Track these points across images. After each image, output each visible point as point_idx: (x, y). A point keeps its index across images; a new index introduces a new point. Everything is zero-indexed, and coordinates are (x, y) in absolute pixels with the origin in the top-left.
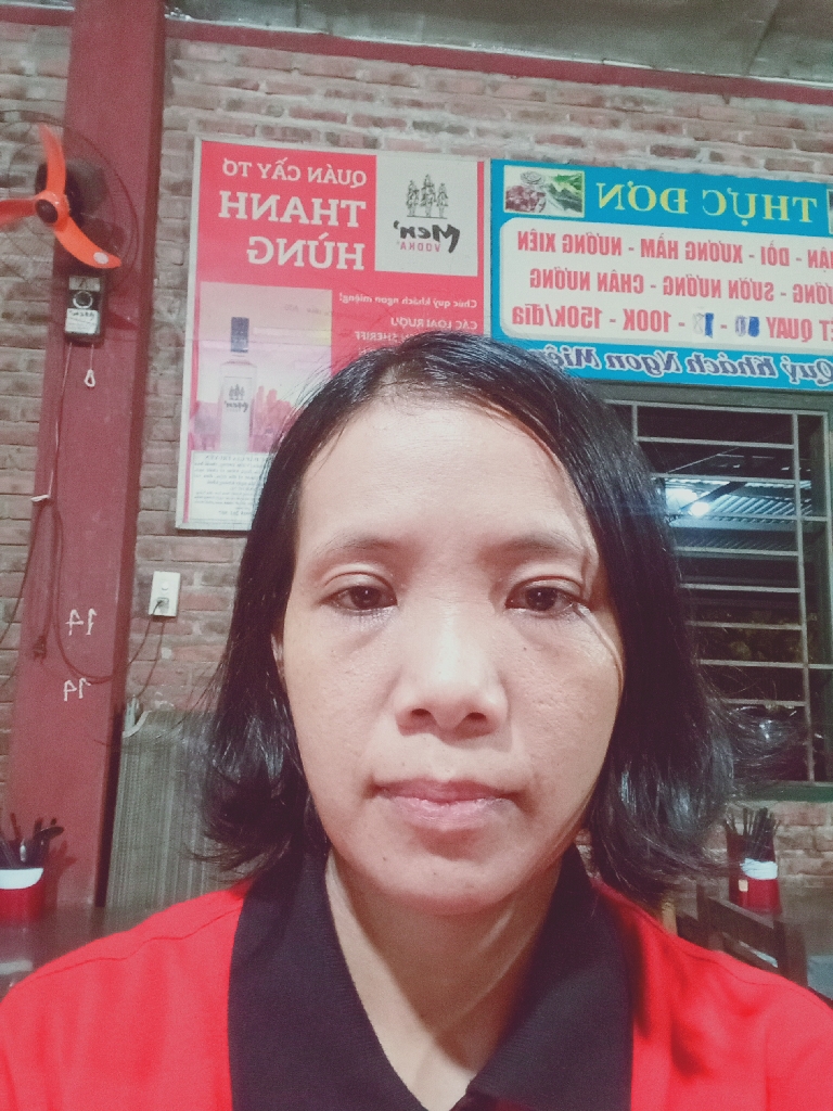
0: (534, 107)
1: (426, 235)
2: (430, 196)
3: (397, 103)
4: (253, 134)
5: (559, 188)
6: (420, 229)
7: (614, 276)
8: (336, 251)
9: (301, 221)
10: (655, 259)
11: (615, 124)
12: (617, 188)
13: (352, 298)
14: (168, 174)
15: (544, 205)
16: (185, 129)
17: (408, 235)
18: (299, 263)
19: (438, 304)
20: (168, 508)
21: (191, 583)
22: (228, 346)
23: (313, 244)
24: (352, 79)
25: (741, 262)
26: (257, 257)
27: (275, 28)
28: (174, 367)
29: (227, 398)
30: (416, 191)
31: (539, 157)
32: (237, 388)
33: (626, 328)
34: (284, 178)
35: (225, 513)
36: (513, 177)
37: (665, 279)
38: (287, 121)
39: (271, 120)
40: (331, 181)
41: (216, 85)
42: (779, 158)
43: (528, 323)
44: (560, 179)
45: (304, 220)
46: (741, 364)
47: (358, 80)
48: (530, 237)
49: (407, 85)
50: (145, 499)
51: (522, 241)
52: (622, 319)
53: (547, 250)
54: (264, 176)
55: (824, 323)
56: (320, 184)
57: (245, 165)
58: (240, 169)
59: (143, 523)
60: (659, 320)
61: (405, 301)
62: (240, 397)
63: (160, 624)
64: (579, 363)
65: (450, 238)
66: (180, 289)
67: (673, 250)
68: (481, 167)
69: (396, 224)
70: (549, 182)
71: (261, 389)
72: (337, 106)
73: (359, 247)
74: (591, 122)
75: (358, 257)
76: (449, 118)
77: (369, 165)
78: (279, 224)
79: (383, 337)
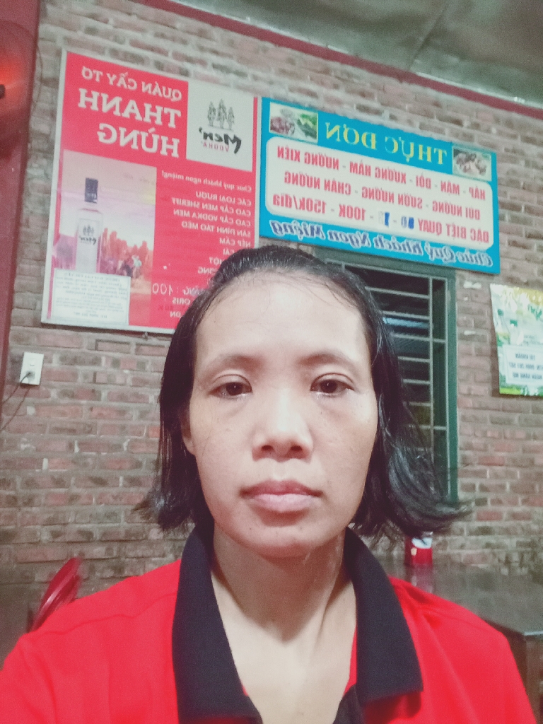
0: (288, 67)
1: (220, 140)
2: (224, 115)
3: (202, 49)
4: (102, 53)
5: (303, 123)
6: (216, 135)
7: (334, 183)
8: (160, 142)
9: (136, 118)
10: (358, 175)
11: (336, 87)
12: (337, 128)
13: (170, 175)
14: (44, 70)
15: (293, 132)
16: (54, 41)
17: (208, 138)
18: (135, 146)
19: (226, 186)
20: (36, 309)
21: (50, 362)
22: (83, 197)
23: (144, 135)
24: (174, 28)
25: (405, 182)
26: (105, 138)
28: (41, 208)
29: (81, 234)
30: (214, 110)
31: (291, 100)
32: (89, 227)
33: (340, 215)
34: (125, 86)
35: (78, 314)
36: (275, 111)
37: (363, 188)
38: (127, 47)
39: (116, 45)
40: (157, 94)
41: (78, 15)
42: (427, 123)
43: (282, 205)
44: (304, 116)
45: (138, 117)
46: (403, 245)
47: (177, 29)
48: (285, 151)
49: (210, 39)
50: (18, 300)
51: (280, 153)
52: (338, 210)
53: (295, 160)
54: (111, 83)
55: (448, 226)
56: (152, 96)
57: (99, 73)
58: (95, 76)
59: (15, 317)
60: (359, 213)
61: (205, 181)
62: (90, 234)
63: (26, 390)
64: (312, 234)
66: (48, 153)
67: (368, 171)
68: (256, 101)
69: (200, 130)
70: (297, 117)
71: (106, 230)
72: (162, 43)
73: (176, 141)
74: (322, 84)
75: (175, 148)
76: (236, 65)
77: (184, 87)
78: (121, 117)
79: (190, 204)
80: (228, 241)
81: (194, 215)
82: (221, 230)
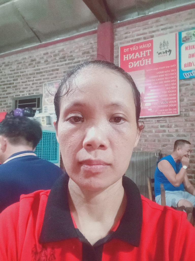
0: (189, 17)
1: (164, 53)
2: (165, 44)
3: (157, 26)
4: (130, 42)
6: (163, 52)
8: (145, 61)
9: (138, 57)
13: (149, 70)
14: (115, 55)
15: (191, 39)
16: (118, 45)
17: (160, 54)
18: (138, 66)
19: (166, 67)
23: (141, 61)
24: (148, 24)
26: (131, 66)
27: (135, 18)
30: (162, 44)
31: (191, 28)
34: (135, 49)
36: (184, 35)
38: (136, 37)
39: (133, 38)
40: (144, 47)
41: (122, 35)
43: (188, 66)
48: (188, 47)
49: (160, 21)
51: (186, 48)
53: (193, 49)
54: (131, 50)
56: (143, 49)
57: (128, 49)
58: (127, 50)
61: (160, 68)
65: (169, 52)
68: (176, 35)
69: (157, 52)
70: (193, 33)
73: (150, 59)
75: (150, 62)
76: (169, 25)
77: (151, 42)
78: (134, 59)
79: (155, 77)
80: (168, 85)
81: (156, 80)
82: (166, 82)
